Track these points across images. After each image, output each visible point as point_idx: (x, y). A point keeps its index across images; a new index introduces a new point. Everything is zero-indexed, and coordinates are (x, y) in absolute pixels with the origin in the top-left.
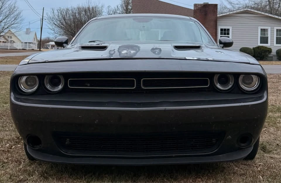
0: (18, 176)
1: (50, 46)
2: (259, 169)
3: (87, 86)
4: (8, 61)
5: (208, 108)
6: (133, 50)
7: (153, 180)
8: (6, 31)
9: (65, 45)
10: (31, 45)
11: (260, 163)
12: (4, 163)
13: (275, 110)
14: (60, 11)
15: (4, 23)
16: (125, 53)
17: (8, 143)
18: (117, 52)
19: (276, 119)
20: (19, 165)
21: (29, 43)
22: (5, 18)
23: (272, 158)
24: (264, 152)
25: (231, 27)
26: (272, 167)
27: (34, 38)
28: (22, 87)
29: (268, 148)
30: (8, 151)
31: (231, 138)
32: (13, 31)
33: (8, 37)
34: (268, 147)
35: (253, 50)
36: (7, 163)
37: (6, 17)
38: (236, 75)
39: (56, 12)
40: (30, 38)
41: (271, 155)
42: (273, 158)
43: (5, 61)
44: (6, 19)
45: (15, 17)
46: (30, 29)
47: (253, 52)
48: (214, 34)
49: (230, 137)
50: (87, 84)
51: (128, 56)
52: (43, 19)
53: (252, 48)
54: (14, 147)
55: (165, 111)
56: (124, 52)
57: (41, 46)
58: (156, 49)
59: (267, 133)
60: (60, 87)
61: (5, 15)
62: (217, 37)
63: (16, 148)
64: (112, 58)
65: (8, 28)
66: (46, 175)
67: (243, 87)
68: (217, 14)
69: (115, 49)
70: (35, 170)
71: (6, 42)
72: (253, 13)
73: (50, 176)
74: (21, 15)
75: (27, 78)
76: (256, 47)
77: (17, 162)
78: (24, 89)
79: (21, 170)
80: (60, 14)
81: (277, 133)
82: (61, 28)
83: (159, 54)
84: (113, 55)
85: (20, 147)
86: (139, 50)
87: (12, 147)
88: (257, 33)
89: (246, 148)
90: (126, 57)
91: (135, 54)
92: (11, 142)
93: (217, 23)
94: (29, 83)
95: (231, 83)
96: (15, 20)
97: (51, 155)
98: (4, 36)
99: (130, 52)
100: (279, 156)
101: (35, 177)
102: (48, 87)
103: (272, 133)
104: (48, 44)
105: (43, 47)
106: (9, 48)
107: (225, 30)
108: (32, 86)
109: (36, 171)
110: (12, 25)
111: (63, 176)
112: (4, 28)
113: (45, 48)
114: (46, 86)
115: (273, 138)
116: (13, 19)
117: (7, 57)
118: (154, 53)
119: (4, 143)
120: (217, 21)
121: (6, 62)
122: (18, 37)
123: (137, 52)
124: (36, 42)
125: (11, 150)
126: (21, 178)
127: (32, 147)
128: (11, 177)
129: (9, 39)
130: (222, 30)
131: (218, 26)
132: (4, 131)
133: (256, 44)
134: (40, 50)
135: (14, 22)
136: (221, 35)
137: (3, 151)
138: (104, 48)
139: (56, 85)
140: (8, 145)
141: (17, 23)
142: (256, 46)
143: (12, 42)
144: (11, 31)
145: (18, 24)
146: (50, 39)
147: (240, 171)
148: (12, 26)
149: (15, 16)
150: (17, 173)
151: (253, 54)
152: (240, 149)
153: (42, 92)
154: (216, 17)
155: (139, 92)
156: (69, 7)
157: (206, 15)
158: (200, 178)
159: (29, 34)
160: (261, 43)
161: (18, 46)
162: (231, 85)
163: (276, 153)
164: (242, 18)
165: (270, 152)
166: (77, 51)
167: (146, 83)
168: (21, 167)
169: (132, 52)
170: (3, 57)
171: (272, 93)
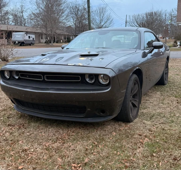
14: (134, 16)
18: (41, 59)
31: (90, 110)
39: (131, 17)
44: (105, 24)
50: (27, 76)
55: (49, 93)
58: (62, 58)
64: (34, 63)
74: (113, 21)
90: (40, 63)
99: (46, 60)
116: (109, 24)
149: (110, 21)
153: (12, 78)
156: (140, 13)
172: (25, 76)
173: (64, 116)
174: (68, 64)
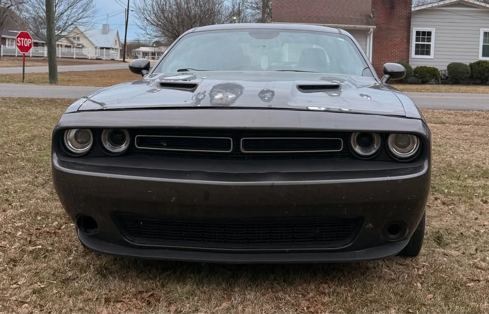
0: (65, 272)
1: (141, 53)
2: (420, 273)
3: (162, 146)
4: (72, 79)
5: (336, 184)
6: (233, 93)
7: (258, 284)
8: (70, 29)
9: (144, 72)
10: (111, 51)
11: (424, 263)
12: (47, 251)
13: (479, 174)
15: (66, 16)
16: (219, 99)
17: (56, 220)
18: (209, 96)
19: (474, 190)
20: (69, 255)
21: (106, 48)
22: (68, 8)
23: (445, 256)
24: (439, 244)
25: (434, 29)
26: (441, 270)
27: (116, 41)
28: (69, 145)
29: (445, 239)
30: (55, 233)
31: (372, 226)
32: (82, 28)
33: (74, 38)
34: (445, 236)
35: (469, 68)
36: (51, 251)
37: (70, 7)
38: (384, 135)
40: (109, 40)
41: (445, 251)
42: (447, 255)
43: (67, 79)
44: (70, 10)
45: (84, 6)
46: (108, 25)
47: (470, 71)
48: (405, 40)
49: (370, 225)
50: (162, 143)
51: (223, 103)
52: (130, 11)
53: (468, 64)
54: (64, 226)
55: (272, 186)
56: (219, 96)
57: (126, 54)
58: (268, 91)
59: (451, 213)
60: (123, 147)
61: (68, 4)
62: (409, 46)
63: (66, 228)
64: (199, 106)
65: (72, 24)
66: (105, 271)
67: (395, 151)
68: (411, 8)
69: (205, 92)
70: (91, 264)
71: (70, 47)
72: (473, 6)
73: (111, 273)
74: (94, 3)
75: (76, 133)
76: (474, 63)
77: (65, 251)
78: (72, 147)
79: (70, 263)
80: (154, 3)
81: (468, 214)
82: (158, 25)
83: (269, 100)
84: (201, 102)
85: (73, 227)
86: (242, 93)
87: (61, 226)
88: (477, 40)
89: (397, 241)
90: (219, 104)
91: (234, 100)
92: (61, 218)
93: (410, 21)
94: (79, 140)
95: (376, 147)
96: (83, 13)
97: (111, 244)
98: (67, 38)
99: (227, 97)
100: (457, 252)
101: (89, 275)
102: (108, 145)
103: (460, 213)
104: (137, 50)
105: (130, 55)
106: (75, 57)
107: (424, 33)
108: (83, 144)
109: (91, 266)
110: (79, 19)
111: (129, 274)
112: (67, 25)
113: (132, 56)
114: (104, 144)
115: (458, 223)
116: (81, 10)
117: (70, 72)
118: (263, 98)
119: (50, 220)
120: (410, 18)
121: (69, 80)
122: (89, 38)
123: (238, 96)
124: (117, 47)
125: (60, 231)
126: (69, 275)
127: (84, 231)
128: (54, 273)
129: (76, 42)
130: (418, 33)
131: (411, 26)
132: (53, 200)
133: (476, 58)
134: (124, 61)
135: (83, 15)
136: (416, 41)
137: (48, 232)
138: (192, 87)
139: (118, 143)
140: (56, 223)
141: (86, 17)
142: (475, 61)
143: (80, 46)
144: (79, 29)
145: (88, 18)
146: (141, 42)
147: (391, 275)
148: (80, 21)
149: (84, 4)
150: (63, 267)
151: (470, 73)
152: (388, 243)
153: (97, 153)
154: (410, 11)
155: (237, 157)
157: (392, 7)
158: (325, 283)
159: (107, 34)
160: (484, 55)
161: (90, 53)
162: (375, 149)
163: (454, 248)
164: (452, 14)
165: (447, 244)
166: (152, 91)
167: (247, 145)
168: (71, 258)
169: (230, 97)
170: (65, 72)
171: (483, 144)
172: (156, 142)
173: (290, 252)
174: (310, 108)
